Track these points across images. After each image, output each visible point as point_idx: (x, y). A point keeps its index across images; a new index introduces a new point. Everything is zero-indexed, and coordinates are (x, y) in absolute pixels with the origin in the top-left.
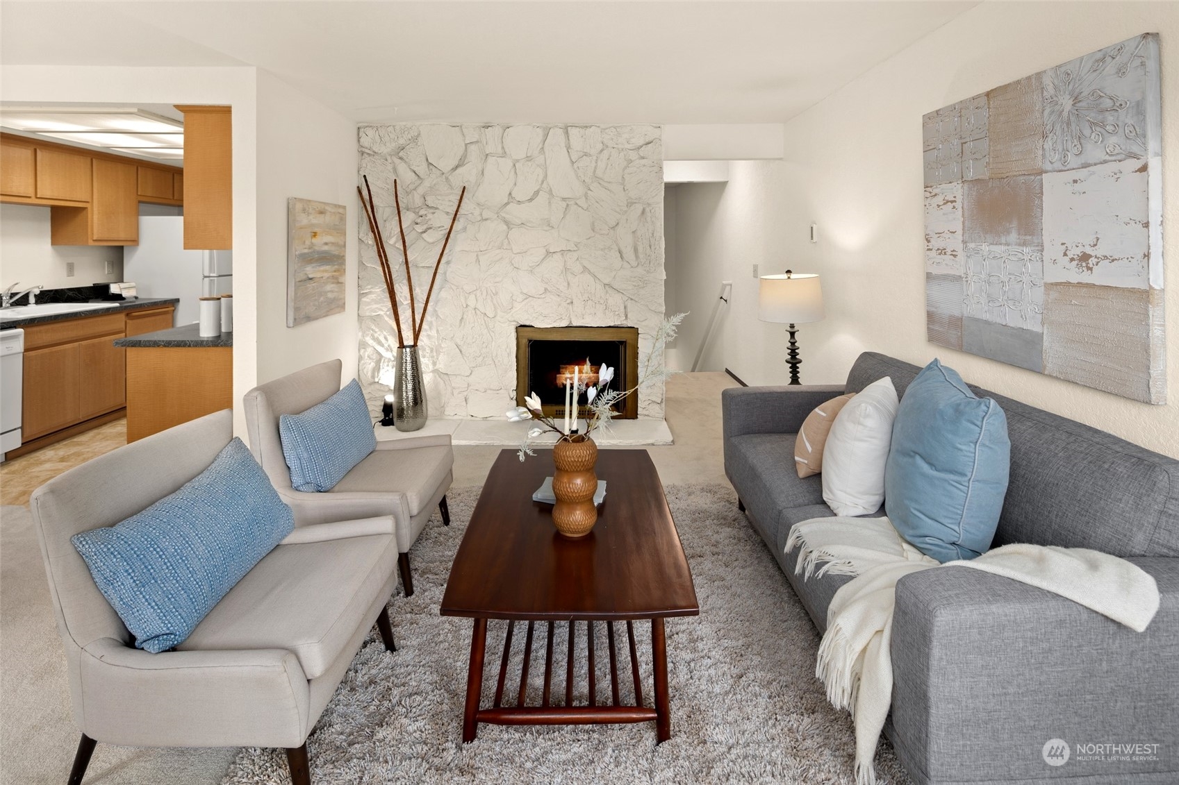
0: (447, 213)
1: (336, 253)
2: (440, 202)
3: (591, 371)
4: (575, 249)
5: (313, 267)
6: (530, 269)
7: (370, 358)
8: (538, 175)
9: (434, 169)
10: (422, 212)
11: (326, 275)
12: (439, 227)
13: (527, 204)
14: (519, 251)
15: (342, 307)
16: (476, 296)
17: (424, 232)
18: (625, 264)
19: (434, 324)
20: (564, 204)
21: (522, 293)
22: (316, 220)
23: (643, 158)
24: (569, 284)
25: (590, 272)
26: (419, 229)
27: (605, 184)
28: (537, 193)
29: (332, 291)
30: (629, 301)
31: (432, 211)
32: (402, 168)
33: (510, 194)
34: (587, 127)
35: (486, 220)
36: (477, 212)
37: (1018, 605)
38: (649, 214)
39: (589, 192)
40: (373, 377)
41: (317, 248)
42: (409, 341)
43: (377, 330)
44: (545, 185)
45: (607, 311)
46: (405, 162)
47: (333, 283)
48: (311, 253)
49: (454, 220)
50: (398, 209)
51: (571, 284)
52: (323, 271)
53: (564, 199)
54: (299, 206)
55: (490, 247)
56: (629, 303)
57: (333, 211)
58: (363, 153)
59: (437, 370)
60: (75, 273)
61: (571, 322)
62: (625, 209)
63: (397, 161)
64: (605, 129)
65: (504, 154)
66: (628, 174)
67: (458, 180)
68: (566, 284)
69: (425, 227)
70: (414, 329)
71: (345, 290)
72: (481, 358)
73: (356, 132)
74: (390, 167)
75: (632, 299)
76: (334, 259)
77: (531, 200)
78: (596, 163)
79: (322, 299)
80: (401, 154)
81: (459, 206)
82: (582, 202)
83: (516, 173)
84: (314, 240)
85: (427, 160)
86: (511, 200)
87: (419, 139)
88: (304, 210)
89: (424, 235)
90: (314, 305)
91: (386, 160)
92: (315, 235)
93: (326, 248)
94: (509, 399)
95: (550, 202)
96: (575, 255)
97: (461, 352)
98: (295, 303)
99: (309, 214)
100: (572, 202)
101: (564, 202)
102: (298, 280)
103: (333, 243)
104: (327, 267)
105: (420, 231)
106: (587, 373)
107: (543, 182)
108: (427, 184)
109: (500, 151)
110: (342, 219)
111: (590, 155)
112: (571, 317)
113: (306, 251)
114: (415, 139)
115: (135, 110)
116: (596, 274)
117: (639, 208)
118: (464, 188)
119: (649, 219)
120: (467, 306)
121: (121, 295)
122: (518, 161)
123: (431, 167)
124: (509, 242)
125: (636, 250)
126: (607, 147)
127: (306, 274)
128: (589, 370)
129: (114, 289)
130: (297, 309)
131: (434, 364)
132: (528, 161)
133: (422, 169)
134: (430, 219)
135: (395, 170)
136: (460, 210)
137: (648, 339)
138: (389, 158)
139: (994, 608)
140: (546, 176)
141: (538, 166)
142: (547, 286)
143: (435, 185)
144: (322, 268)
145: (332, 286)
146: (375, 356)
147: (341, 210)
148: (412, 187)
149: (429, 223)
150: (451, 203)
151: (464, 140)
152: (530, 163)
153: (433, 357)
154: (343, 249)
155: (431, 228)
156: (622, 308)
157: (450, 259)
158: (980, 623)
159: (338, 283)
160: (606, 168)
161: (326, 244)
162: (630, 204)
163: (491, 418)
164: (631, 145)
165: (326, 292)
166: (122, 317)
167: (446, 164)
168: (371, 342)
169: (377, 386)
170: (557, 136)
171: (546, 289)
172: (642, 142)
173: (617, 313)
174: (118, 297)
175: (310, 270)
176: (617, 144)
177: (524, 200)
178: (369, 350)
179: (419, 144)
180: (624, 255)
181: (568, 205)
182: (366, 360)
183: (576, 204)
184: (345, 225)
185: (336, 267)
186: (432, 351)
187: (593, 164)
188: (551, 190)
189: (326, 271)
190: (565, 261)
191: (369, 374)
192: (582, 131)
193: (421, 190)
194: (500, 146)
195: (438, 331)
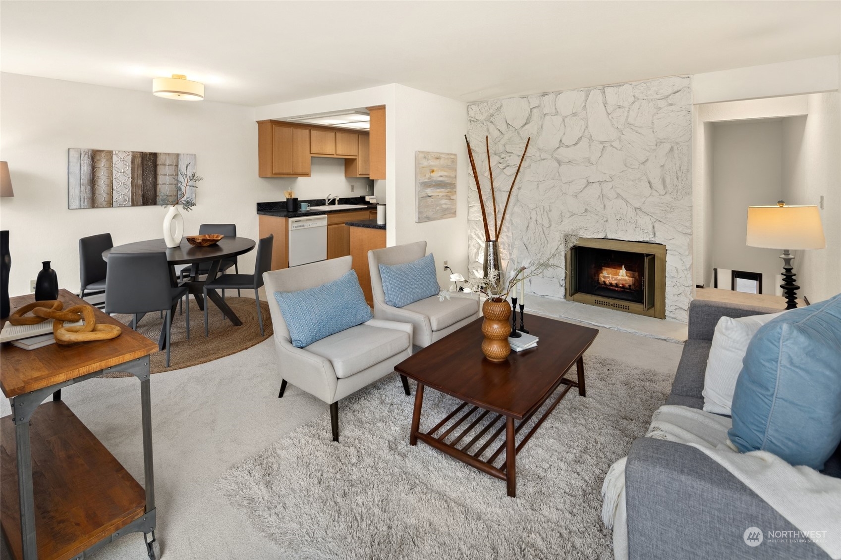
0: (519, 156)
1: (449, 182)
2: (514, 148)
3: (627, 275)
4: (611, 180)
5: (432, 190)
6: (575, 194)
7: (474, 247)
8: (581, 126)
9: (511, 127)
10: (503, 156)
11: (441, 194)
12: (514, 165)
13: (573, 147)
14: (566, 181)
15: (454, 214)
16: (536, 211)
17: (505, 168)
18: (654, 192)
19: (510, 228)
20: (601, 147)
21: (569, 211)
22: (433, 163)
23: (671, 105)
24: (605, 206)
25: (623, 199)
26: (502, 166)
27: (636, 129)
28: (580, 139)
29: (446, 204)
30: (657, 222)
31: (509, 155)
32: (491, 127)
33: (561, 141)
34: (620, 86)
35: (544, 159)
36: (538, 154)
37: (708, 486)
38: (676, 151)
39: (622, 136)
40: (475, 258)
41: (434, 179)
42: (493, 238)
43: (478, 229)
44: (586, 133)
45: (637, 229)
46: (494, 124)
47: (446, 199)
48: (430, 181)
49: (522, 160)
50: (488, 154)
51: (606, 207)
52: (439, 192)
53: (602, 142)
54: (422, 155)
55: (547, 179)
56: (657, 225)
57: (446, 157)
58: (471, 121)
59: (512, 258)
60: (355, 190)
61: (606, 235)
62: (655, 147)
63: (489, 124)
64: (636, 85)
65: (557, 113)
66: (658, 119)
67: (525, 133)
68: (603, 206)
69: (504, 165)
70: (496, 230)
71: (456, 204)
72: (540, 254)
73: (466, 109)
74: (485, 128)
75: (660, 221)
76: (449, 186)
77: (576, 144)
78: (628, 113)
79: (438, 208)
80: (491, 119)
81: (525, 151)
82: (616, 144)
83: (565, 125)
84: (432, 174)
85: (507, 122)
86: (562, 145)
87: (502, 109)
88: (425, 158)
89: (504, 170)
90: (432, 211)
91: (483, 124)
92: (433, 171)
93: (441, 179)
94: (559, 285)
95: (590, 146)
96: (610, 185)
97: (527, 249)
98: (419, 209)
99: (428, 160)
100: (607, 145)
101: (601, 145)
102: (420, 196)
103: (446, 176)
104: (442, 190)
105: (502, 168)
106: (623, 276)
107: (584, 131)
108: (506, 137)
109: (554, 111)
110: (454, 161)
111: (623, 107)
112: (607, 231)
113: (426, 180)
114: (499, 109)
115: (354, 112)
116: (628, 200)
117: (667, 146)
118: (529, 139)
119: (676, 155)
120: (531, 218)
121: (369, 202)
122: (566, 117)
123: (509, 126)
124: (559, 175)
125: (664, 181)
126: (638, 99)
127: (426, 193)
128: (625, 275)
129: (367, 199)
130: (420, 213)
131: (510, 254)
132: (574, 116)
133: (503, 128)
134: (508, 160)
135: (488, 130)
136: (526, 153)
137: (675, 255)
138: (485, 122)
139: (683, 478)
140: (587, 127)
141: (581, 119)
142: (587, 207)
143: (511, 138)
144: (438, 190)
145: (446, 201)
146: (477, 246)
147: (452, 157)
148: (497, 140)
149: (508, 162)
150: (521, 149)
151: (529, 106)
152: (575, 118)
153: (509, 250)
154: (455, 179)
155: (508, 166)
156: (651, 227)
157: (520, 186)
158: (666, 483)
159: (451, 199)
160: (637, 116)
161: (441, 176)
162: (659, 143)
163: (547, 297)
164: (660, 96)
165: (441, 204)
166: (368, 212)
167: (517, 124)
168: (474, 236)
169: (478, 264)
170: (596, 95)
171: (586, 210)
172: (670, 92)
173: (645, 231)
174: (368, 203)
175: (429, 191)
176: (646, 96)
177: (571, 144)
178: (474, 241)
179: (501, 112)
180: (653, 185)
181: (604, 147)
182: (472, 247)
183: (612, 146)
184: (456, 165)
185: (449, 190)
186: (509, 246)
187: (626, 114)
188: (591, 136)
189: (441, 192)
190: (602, 189)
191: (474, 256)
192: (616, 89)
193: (503, 142)
194: (554, 108)
195: (512, 233)
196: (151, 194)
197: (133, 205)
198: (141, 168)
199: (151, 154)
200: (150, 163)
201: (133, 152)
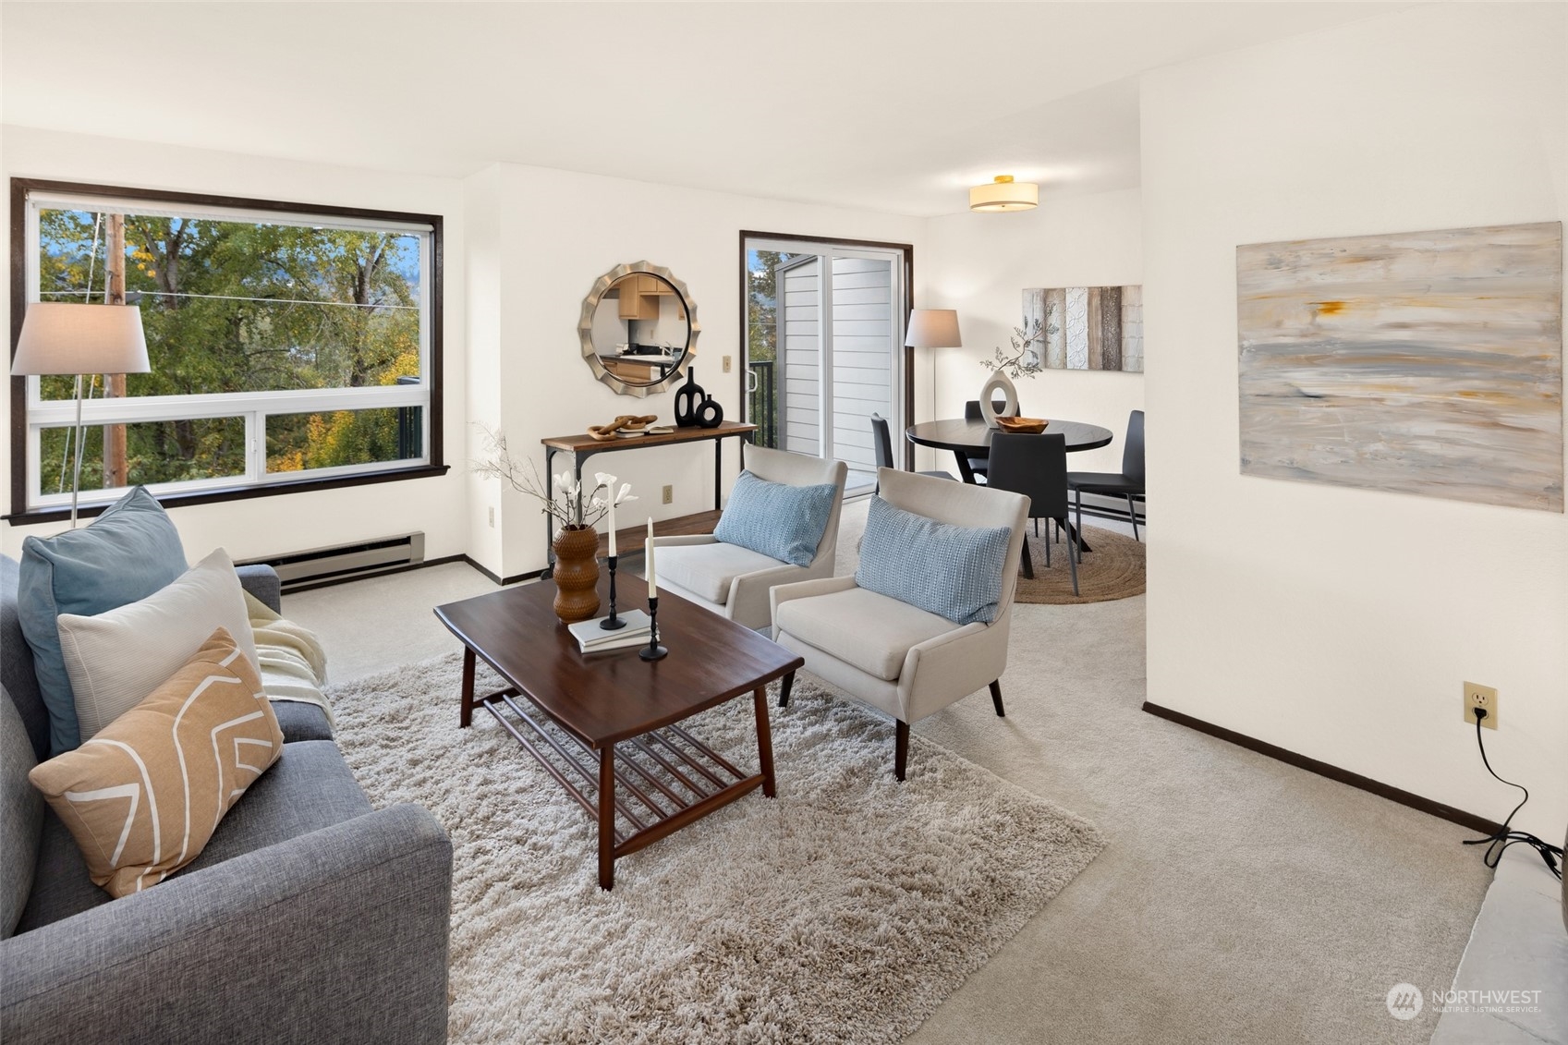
5: (1325, 374)
48: (1314, 345)
52: (1385, 387)
84: (1328, 319)
92: (1331, 308)
93: (1399, 335)
99: (1294, 269)
104: (1411, 381)
113: (1286, 340)
130: (1248, 444)
165: (1404, 437)
189: (1402, 388)
196: (1113, 352)
197: (1091, 368)
198: (1100, 312)
199: (1113, 289)
200: (1112, 304)
201: (1089, 288)
